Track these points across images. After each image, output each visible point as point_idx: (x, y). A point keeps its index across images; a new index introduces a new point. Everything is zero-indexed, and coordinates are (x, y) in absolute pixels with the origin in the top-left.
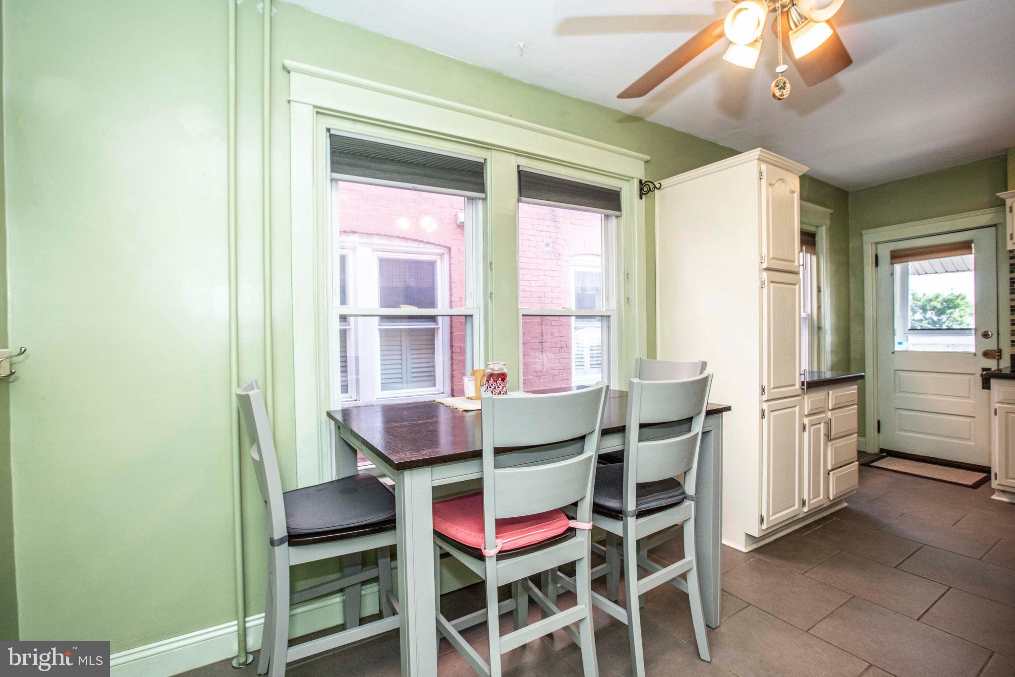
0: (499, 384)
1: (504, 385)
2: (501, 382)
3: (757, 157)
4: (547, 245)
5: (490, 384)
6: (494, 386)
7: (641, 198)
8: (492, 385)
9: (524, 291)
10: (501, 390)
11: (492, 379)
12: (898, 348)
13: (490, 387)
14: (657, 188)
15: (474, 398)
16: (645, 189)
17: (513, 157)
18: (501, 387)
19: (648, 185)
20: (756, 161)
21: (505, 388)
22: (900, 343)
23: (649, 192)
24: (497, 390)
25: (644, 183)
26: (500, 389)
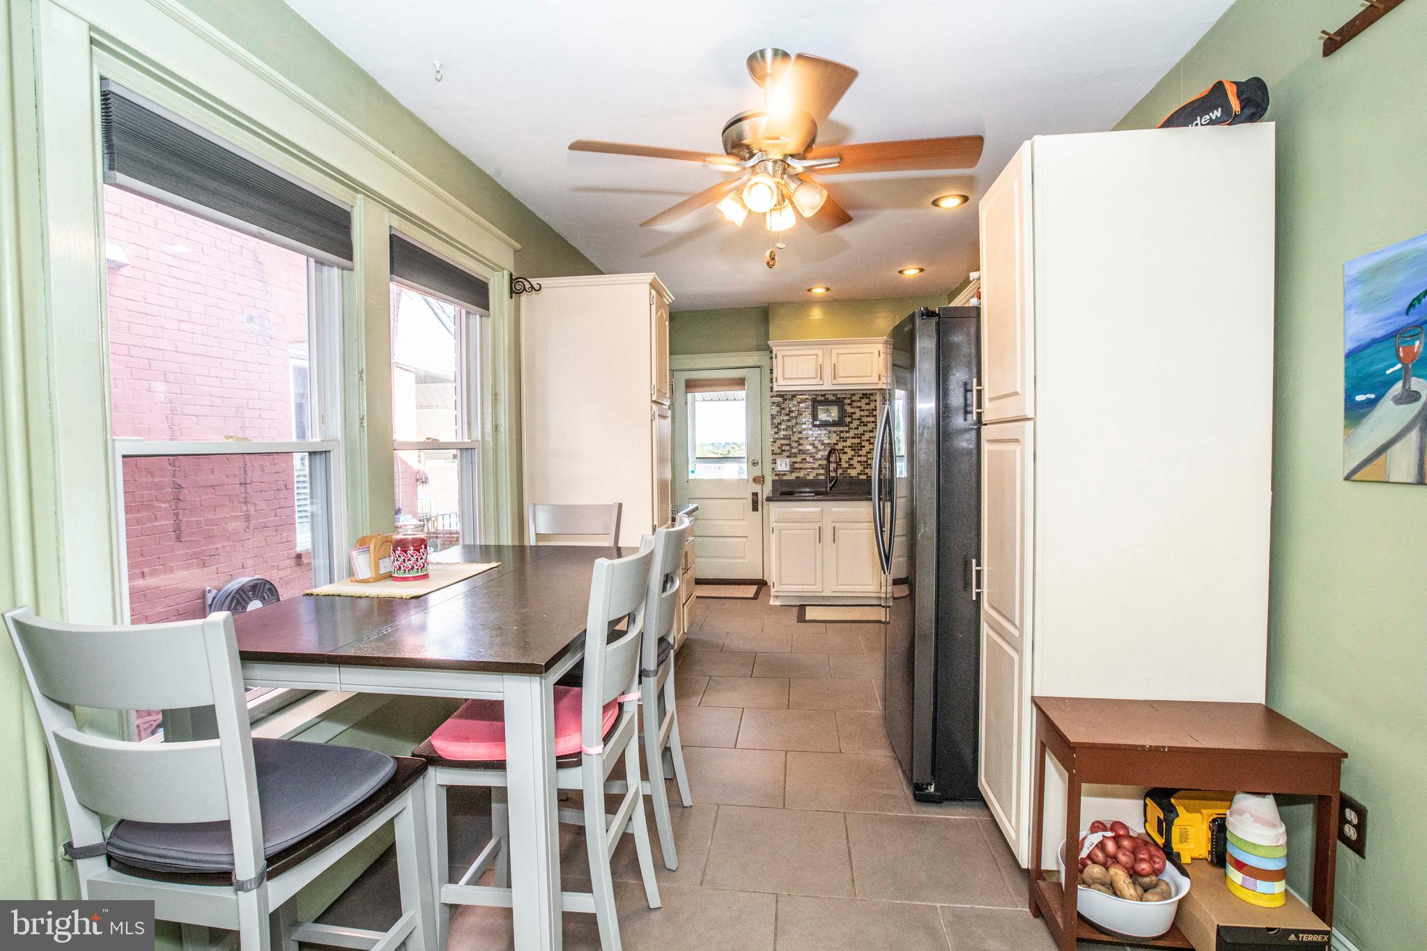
0: (409, 556)
1: (419, 556)
2: (413, 553)
3: (650, 281)
4: (250, 319)
5: (397, 556)
6: (403, 558)
7: (511, 298)
8: (400, 557)
9: (211, 395)
10: (414, 563)
11: (399, 548)
12: (691, 476)
13: (397, 560)
14: (535, 290)
15: (371, 580)
16: (516, 287)
17: (386, 213)
18: (413, 559)
19: (519, 282)
20: (648, 285)
21: (420, 562)
22: (693, 472)
23: (522, 292)
24: (409, 564)
25: (515, 279)
26: (411, 563)
